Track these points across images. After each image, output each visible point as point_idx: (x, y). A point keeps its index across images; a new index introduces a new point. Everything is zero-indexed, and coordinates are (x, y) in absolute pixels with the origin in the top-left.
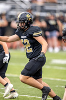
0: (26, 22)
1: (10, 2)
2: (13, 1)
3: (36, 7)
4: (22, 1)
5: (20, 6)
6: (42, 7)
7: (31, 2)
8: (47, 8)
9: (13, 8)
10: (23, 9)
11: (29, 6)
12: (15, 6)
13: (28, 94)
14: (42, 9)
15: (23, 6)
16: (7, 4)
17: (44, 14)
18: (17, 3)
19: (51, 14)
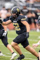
0: (16, 13)
1: (13, 2)
2: (15, 1)
3: (29, 5)
4: (20, 1)
5: (19, 4)
6: (33, 5)
7: (26, 2)
8: (36, 5)
9: (15, 5)
10: (21, 6)
11: (24, 4)
14: (33, 6)
15: (21, 4)
17: (34, 9)
18: (18, 2)
19: (38, 9)
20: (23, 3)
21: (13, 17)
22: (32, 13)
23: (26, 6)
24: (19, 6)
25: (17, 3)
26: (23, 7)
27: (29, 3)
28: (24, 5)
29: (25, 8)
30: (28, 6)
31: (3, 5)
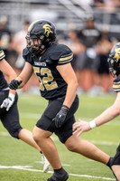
1: (56, 7)
3: (102, 15)
4: (77, 5)
5: (74, 14)
6: (113, 15)
7: (93, 6)
9: (61, 18)
11: (89, 14)
12: (64, 13)
13: (88, 173)
15: (79, 13)
16: (50, 9)
18: (69, 7)
20: (84, 10)
21: (34, 51)
22: (110, 41)
23: (95, 19)
24: (74, 18)
25: (66, 11)
26: (83, 22)
27: (102, 10)
28: (88, 16)
29: (90, 24)
30: (99, 18)
31: (25, 16)
